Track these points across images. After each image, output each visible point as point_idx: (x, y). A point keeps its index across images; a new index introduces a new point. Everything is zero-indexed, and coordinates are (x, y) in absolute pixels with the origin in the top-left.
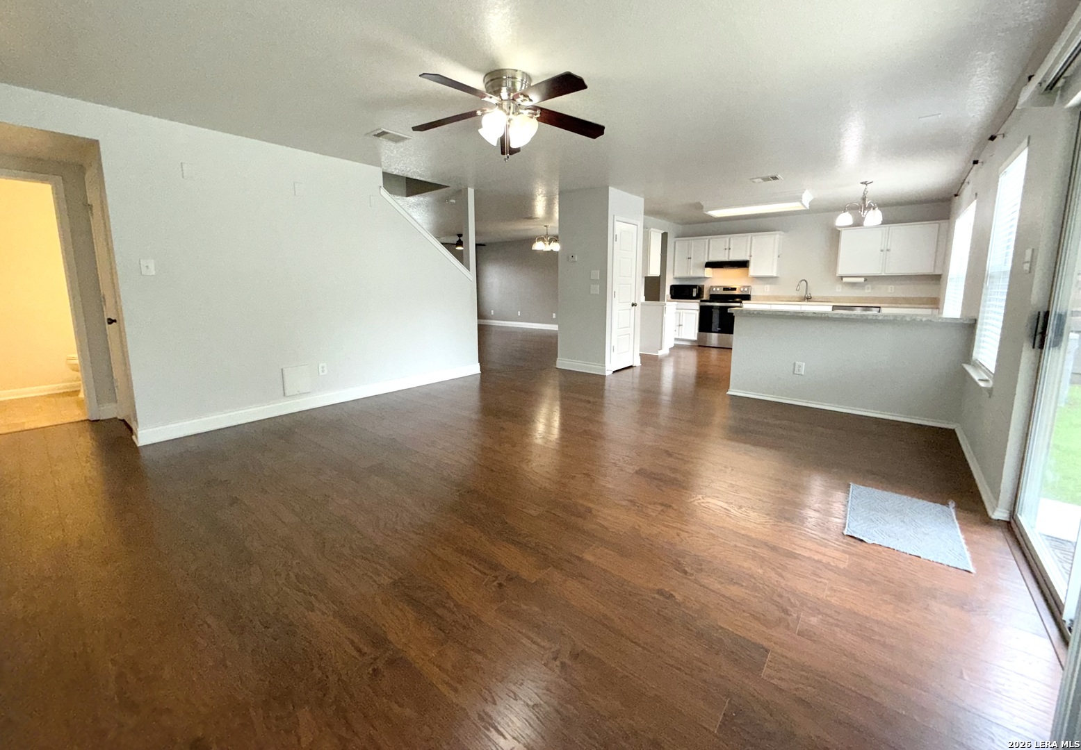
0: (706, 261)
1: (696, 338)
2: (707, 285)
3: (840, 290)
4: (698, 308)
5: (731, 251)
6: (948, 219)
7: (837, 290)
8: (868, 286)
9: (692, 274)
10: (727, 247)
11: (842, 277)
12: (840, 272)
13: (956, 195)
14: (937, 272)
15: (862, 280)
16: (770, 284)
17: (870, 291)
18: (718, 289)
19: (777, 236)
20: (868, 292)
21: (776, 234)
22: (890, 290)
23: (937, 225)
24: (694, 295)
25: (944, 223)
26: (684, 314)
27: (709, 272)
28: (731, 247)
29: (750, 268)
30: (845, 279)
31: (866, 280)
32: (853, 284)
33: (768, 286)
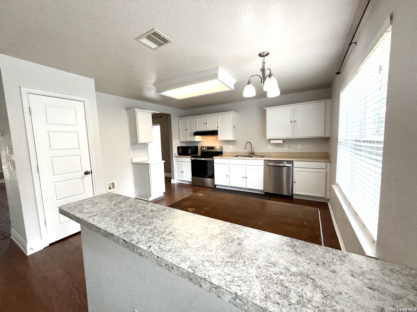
0: (195, 131)
1: (191, 180)
2: (199, 146)
3: (270, 148)
4: (190, 161)
5: (207, 124)
6: (331, 98)
7: (269, 148)
8: (285, 145)
9: (189, 139)
10: (205, 123)
11: (270, 140)
12: (269, 136)
13: (338, 73)
14: (327, 136)
15: (281, 142)
16: (232, 145)
17: (287, 148)
18: (205, 148)
19: (231, 114)
20: (286, 149)
21: (230, 113)
22: (299, 148)
23: (324, 103)
24: (190, 153)
25: (328, 102)
26: (184, 165)
27: (198, 138)
28: (207, 122)
29: (218, 135)
30: (272, 141)
31: (284, 141)
32: (278, 145)
33: (231, 146)
